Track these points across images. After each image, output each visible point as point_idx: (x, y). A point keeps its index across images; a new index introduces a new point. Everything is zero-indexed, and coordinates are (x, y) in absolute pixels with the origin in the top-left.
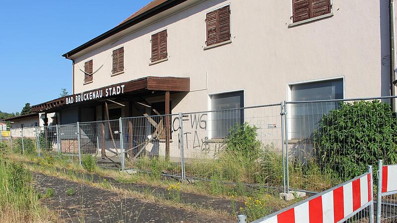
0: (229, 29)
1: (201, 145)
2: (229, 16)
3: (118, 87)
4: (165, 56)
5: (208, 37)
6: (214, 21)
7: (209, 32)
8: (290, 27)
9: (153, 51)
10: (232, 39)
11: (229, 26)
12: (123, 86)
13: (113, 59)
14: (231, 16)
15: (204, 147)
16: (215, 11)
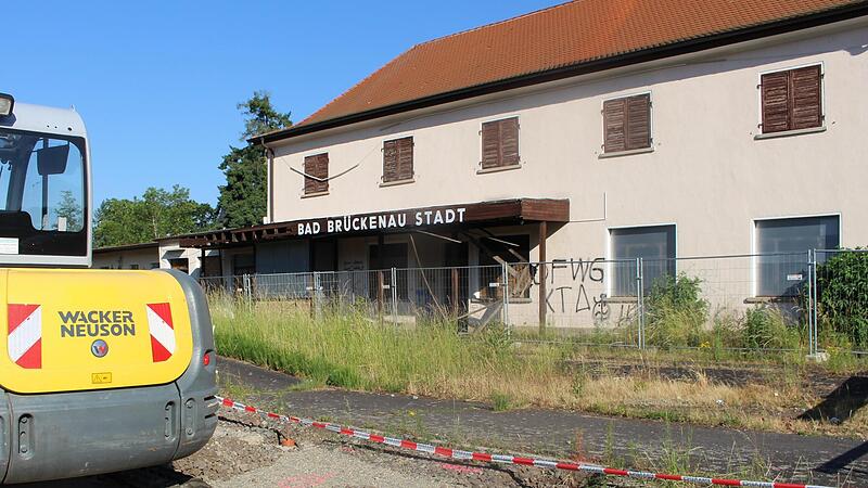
0: (649, 130)
1: (592, 308)
2: (649, 111)
3: (448, 212)
4: (515, 161)
5: (607, 139)
6: (621, 115)
7: (608, 131)
8: (756, 139)
9: (485, 150)
10: (654, 146)
11: (648, 125)
12: (461, 211)
13: (385, 156)
14: (653, 111)
15: (598, 309)
16: (623, 100)
